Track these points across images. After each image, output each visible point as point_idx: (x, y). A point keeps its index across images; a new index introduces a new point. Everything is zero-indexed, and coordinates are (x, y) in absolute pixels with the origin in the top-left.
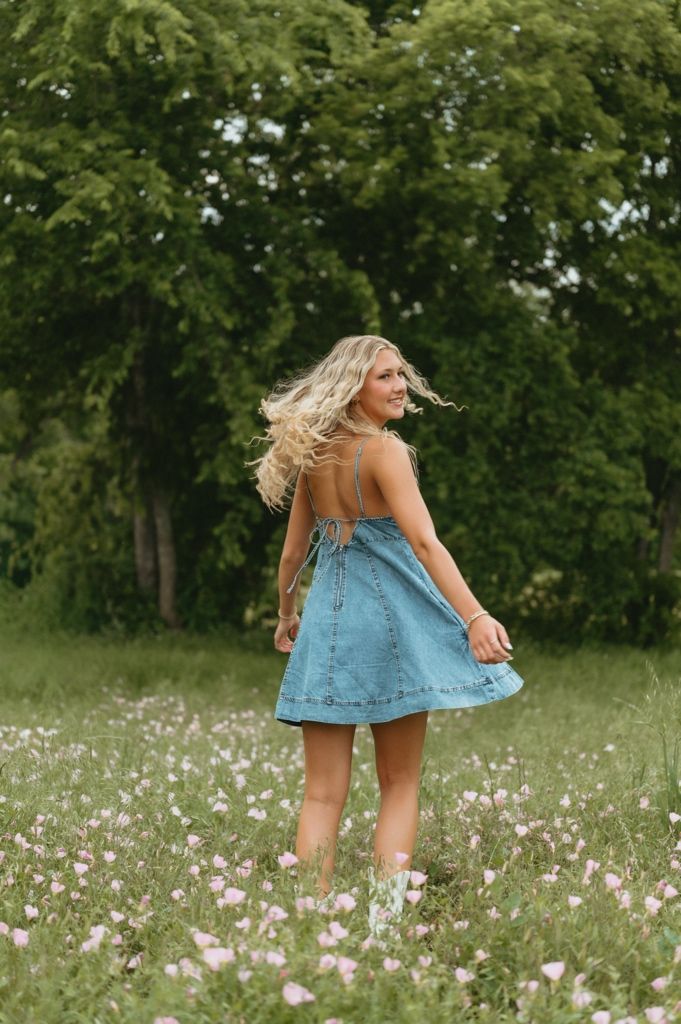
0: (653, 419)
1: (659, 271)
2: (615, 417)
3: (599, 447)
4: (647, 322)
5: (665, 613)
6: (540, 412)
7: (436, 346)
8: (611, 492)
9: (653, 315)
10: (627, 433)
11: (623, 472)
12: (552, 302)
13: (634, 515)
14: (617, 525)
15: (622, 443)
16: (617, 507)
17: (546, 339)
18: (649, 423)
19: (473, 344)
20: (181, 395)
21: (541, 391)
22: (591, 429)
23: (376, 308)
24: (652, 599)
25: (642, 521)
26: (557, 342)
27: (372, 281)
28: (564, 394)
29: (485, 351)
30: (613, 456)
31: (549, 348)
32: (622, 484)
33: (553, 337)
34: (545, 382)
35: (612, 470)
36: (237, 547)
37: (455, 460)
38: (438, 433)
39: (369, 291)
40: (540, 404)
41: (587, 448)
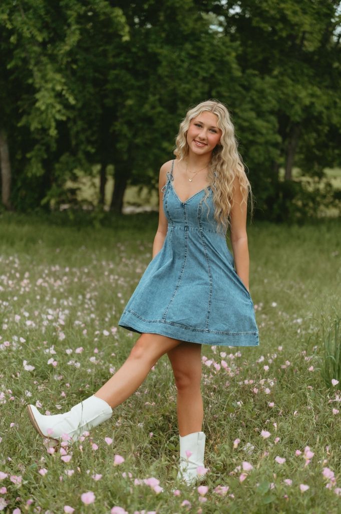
0: (283, 93)
1: (288, 9)
2: (261, 92)
3: (252, 109)
4: (281, 38)
5: (288, 204)
6: (219, 89)
7: (159, 51)
8: (258, 136)
9: (284, 34)
10: (269, 102)
11: (265, 124)
12: (225, 24)
13: (271, 149)
14: (260, 155)
15: (266, 107)
16: (261, 144)
17: (223, 48)
18: (282, 96)
19: (181, 50)
20: (12, 77)
21: (219, 77)
22: (248, 99)
23: (127, 29)
24: (281, 195)
25: (275, 152)
26: (229, 50)
27: (125, 14)
28: (233, 79)
29: (188, 54)
30: (260, 114)
31: (224, 53)
32: (264, 131)
33: (227, 47)
34: (220, 71)
35: (259, 123)
36: (40, 165)
37: (170, 116)
38: (160, 100)
39: (123, 20)
40: (219, 85)
41: (245, 110)
